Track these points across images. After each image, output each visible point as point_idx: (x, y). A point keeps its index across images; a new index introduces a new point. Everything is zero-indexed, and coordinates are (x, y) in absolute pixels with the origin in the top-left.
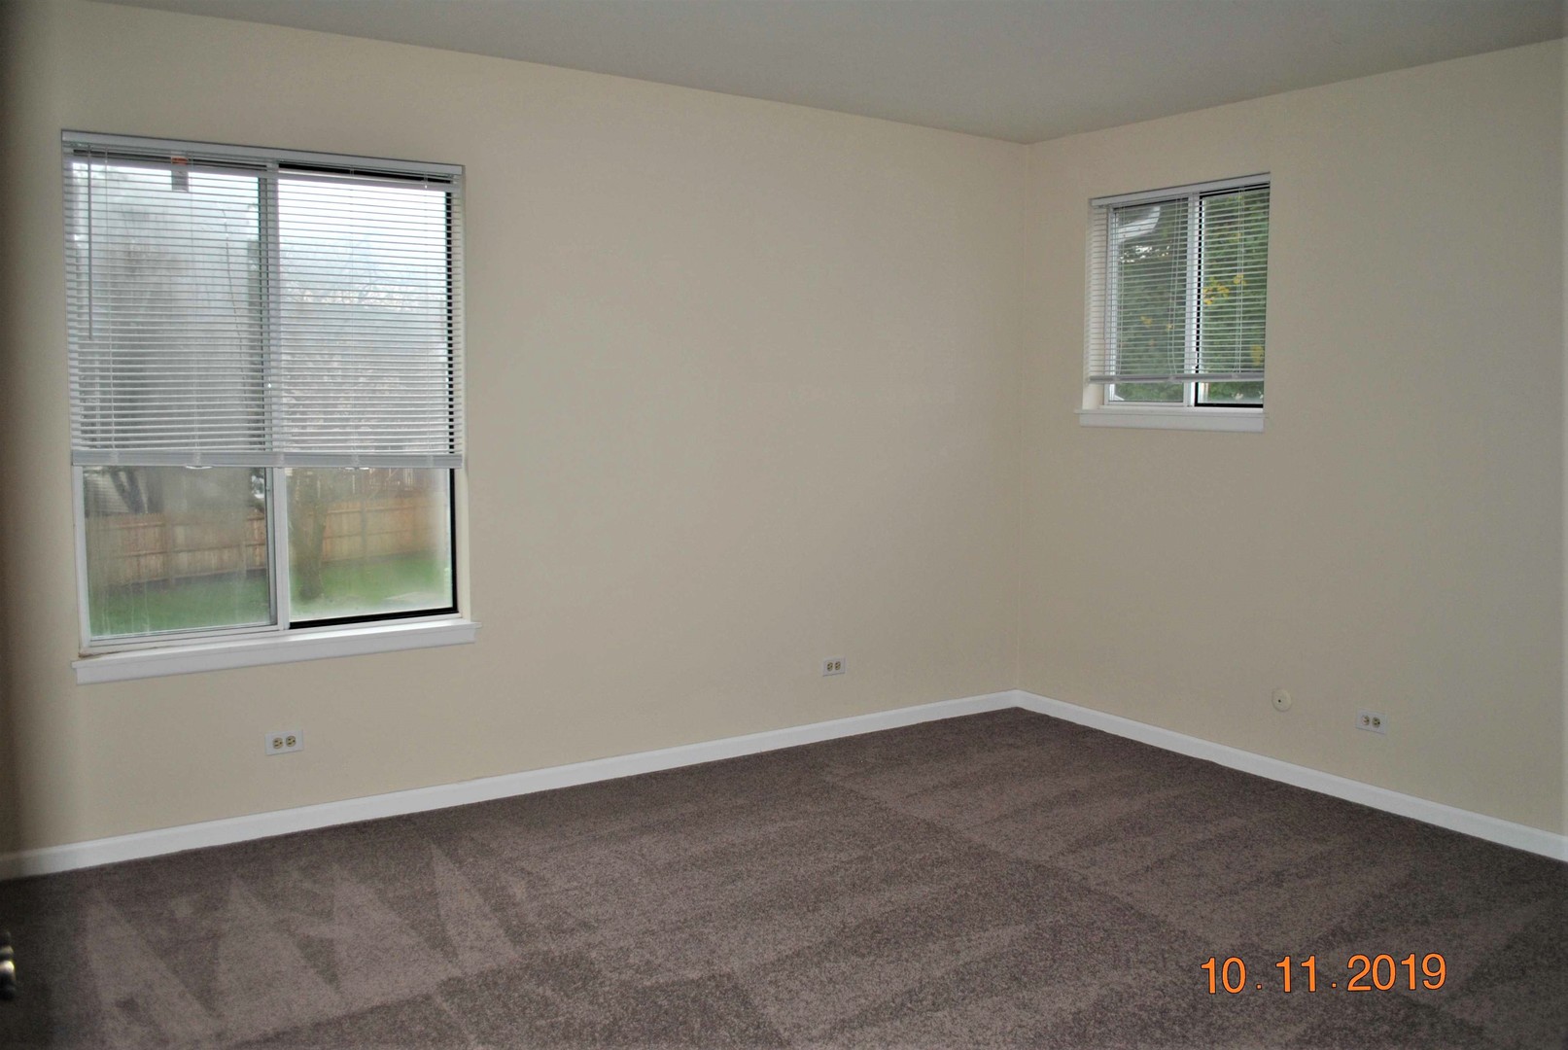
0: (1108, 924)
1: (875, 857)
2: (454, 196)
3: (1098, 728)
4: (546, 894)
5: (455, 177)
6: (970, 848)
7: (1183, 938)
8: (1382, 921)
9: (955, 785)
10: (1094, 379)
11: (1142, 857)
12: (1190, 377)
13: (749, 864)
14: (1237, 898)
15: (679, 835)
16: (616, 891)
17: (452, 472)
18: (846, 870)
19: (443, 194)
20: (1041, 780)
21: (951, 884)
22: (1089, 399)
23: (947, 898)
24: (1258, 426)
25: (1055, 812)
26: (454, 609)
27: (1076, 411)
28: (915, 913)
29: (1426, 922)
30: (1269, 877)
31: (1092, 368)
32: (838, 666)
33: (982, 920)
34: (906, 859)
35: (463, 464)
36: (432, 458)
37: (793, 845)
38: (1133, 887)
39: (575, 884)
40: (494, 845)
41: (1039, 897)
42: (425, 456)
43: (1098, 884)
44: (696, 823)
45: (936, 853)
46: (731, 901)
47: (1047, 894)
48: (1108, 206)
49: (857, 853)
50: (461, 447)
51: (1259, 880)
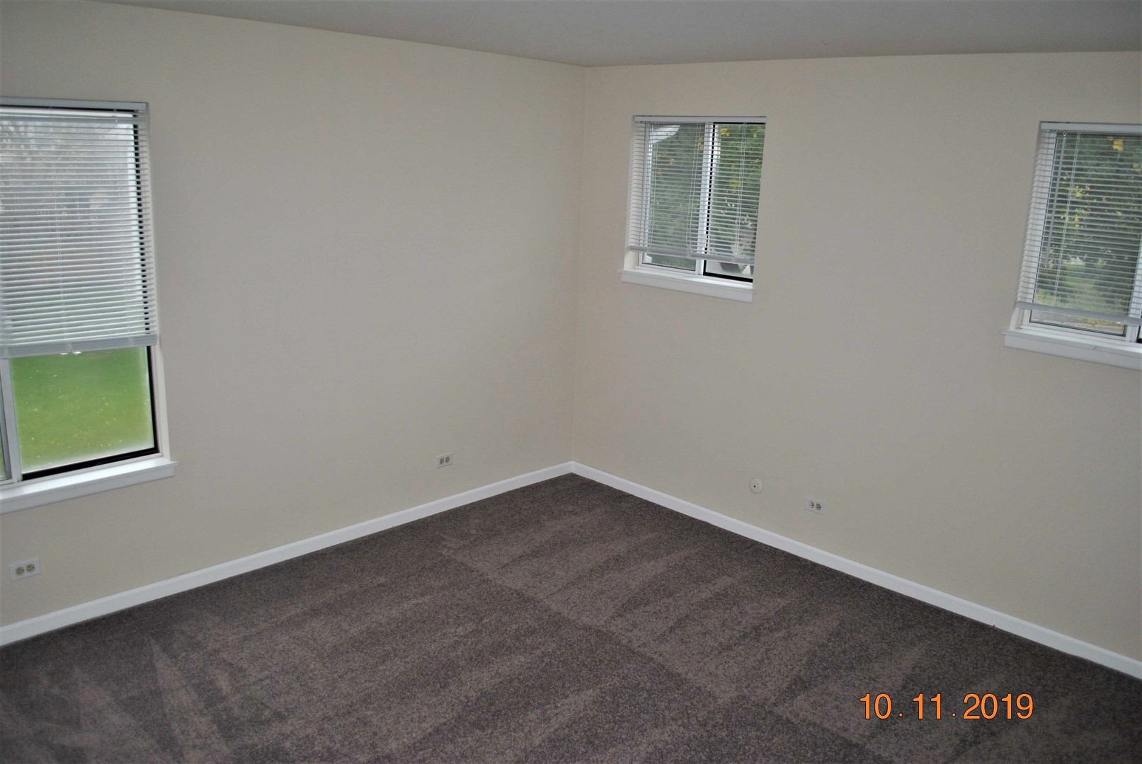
0: (648, 684)
1: (484, 630)
2: (140, 127)
3: (630, 493)
4: (245, 685)
5: (140, 112)
6: (550, 616)
7: (699, 694)
8: (826, 668)
9: (535, 554)
10: (632, 248)
11: (667, 618)
12: (701, 256)
13: (394, 643)
14: (731, 654)
15: (340, 617)
16: (298, 678)
17: (149, 348)
18: (465, 645)
19: (132, 126)
20: (594, 546)
21: (538, 652)
22: (629, 263)
23: (538, 668)
24: (749, 298)
25: (606, 577)
26: (155, 450)
27: (618, 271)
28: (516, 684)
29: (853, 668)
30: (751, 632)
31: (631, 240)
32: (448, 459)
33: (563, 687)
34: (506, 630)
35: (158, 342)
36: (132, 340)
37: (424, 622)
38: (662, 648)
39: (267, 673)
40: (200, 637)
41: (600, 661)
42: (126, 338)
43: (639, 646)
44: (352, 604)
45: (527, 623)
46: (384, 682)
47: (606, 659)
48: (646, 123)
49: (471, 626)
50: (155, 328)
51: (745, 636)
